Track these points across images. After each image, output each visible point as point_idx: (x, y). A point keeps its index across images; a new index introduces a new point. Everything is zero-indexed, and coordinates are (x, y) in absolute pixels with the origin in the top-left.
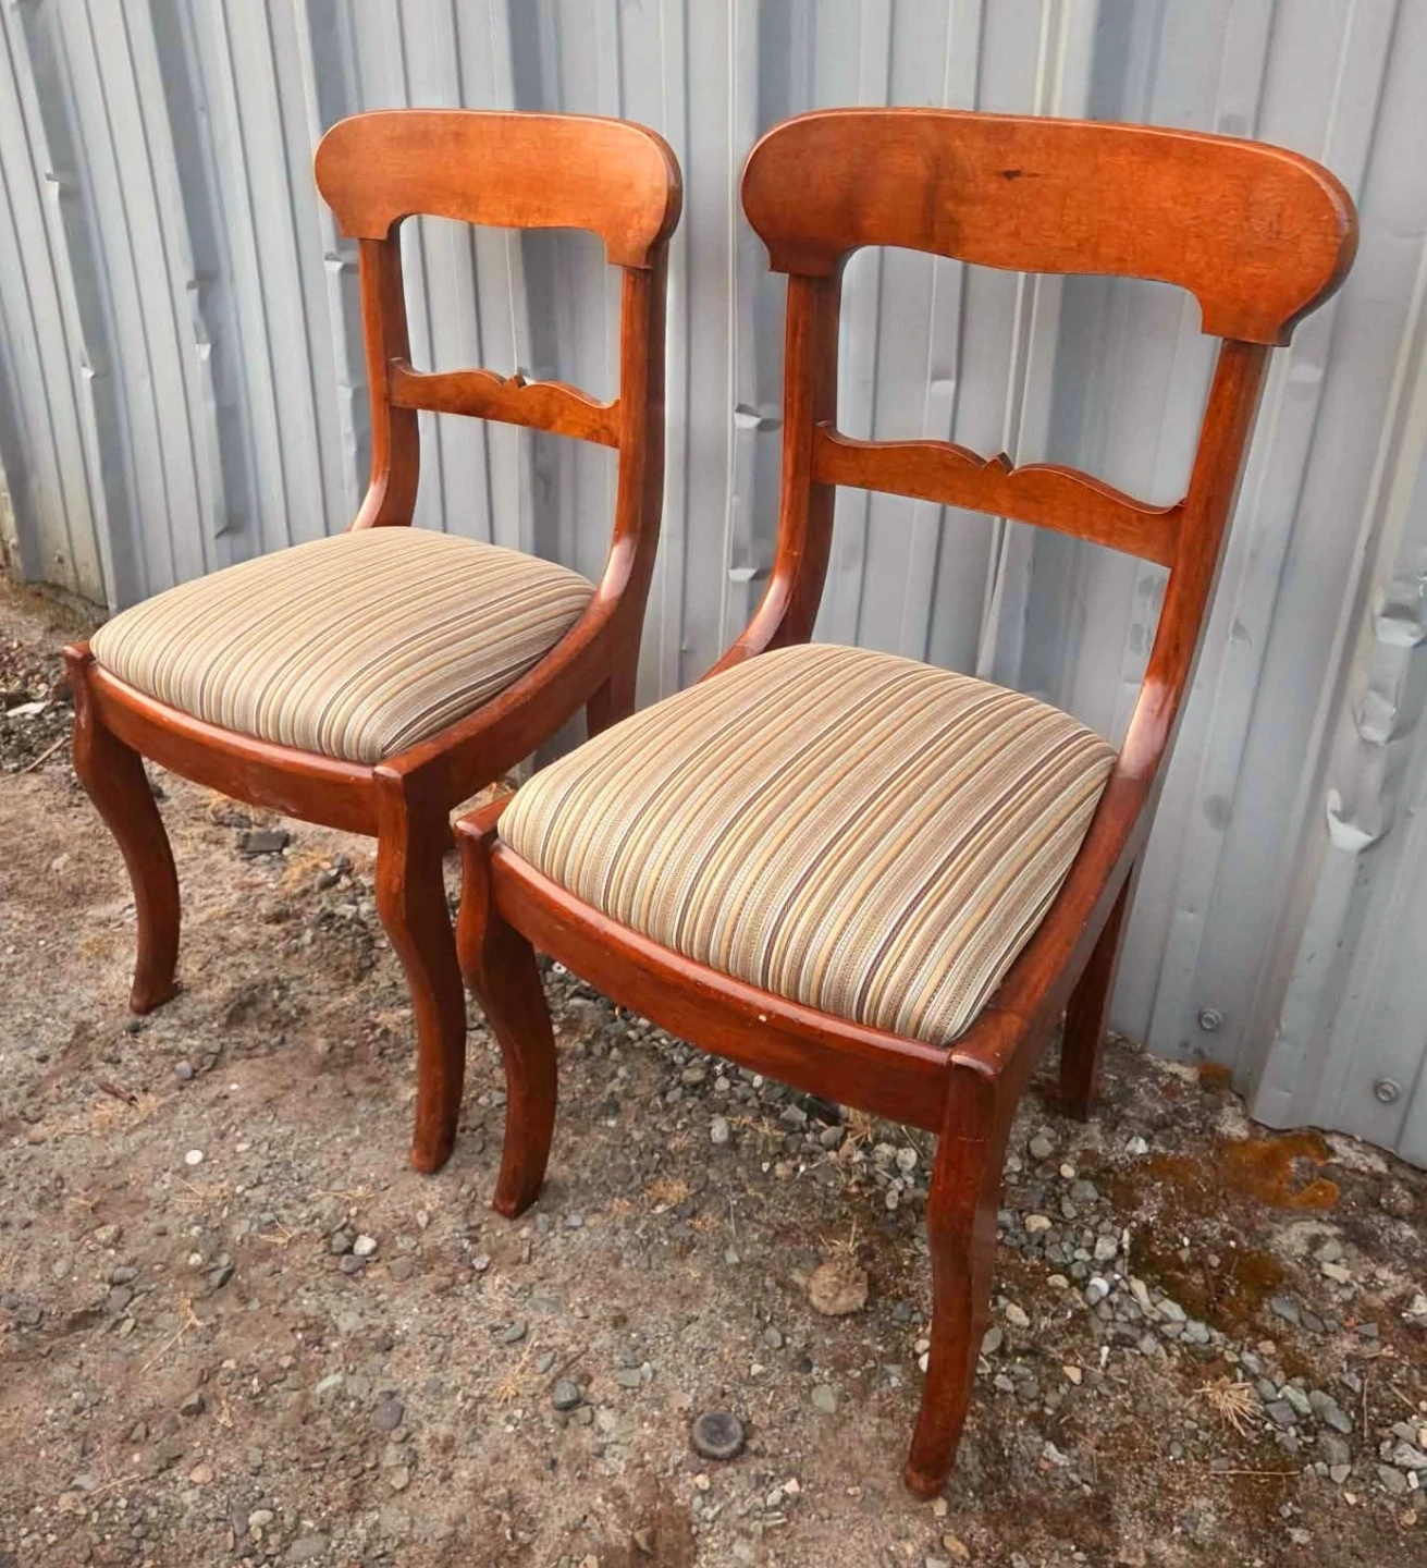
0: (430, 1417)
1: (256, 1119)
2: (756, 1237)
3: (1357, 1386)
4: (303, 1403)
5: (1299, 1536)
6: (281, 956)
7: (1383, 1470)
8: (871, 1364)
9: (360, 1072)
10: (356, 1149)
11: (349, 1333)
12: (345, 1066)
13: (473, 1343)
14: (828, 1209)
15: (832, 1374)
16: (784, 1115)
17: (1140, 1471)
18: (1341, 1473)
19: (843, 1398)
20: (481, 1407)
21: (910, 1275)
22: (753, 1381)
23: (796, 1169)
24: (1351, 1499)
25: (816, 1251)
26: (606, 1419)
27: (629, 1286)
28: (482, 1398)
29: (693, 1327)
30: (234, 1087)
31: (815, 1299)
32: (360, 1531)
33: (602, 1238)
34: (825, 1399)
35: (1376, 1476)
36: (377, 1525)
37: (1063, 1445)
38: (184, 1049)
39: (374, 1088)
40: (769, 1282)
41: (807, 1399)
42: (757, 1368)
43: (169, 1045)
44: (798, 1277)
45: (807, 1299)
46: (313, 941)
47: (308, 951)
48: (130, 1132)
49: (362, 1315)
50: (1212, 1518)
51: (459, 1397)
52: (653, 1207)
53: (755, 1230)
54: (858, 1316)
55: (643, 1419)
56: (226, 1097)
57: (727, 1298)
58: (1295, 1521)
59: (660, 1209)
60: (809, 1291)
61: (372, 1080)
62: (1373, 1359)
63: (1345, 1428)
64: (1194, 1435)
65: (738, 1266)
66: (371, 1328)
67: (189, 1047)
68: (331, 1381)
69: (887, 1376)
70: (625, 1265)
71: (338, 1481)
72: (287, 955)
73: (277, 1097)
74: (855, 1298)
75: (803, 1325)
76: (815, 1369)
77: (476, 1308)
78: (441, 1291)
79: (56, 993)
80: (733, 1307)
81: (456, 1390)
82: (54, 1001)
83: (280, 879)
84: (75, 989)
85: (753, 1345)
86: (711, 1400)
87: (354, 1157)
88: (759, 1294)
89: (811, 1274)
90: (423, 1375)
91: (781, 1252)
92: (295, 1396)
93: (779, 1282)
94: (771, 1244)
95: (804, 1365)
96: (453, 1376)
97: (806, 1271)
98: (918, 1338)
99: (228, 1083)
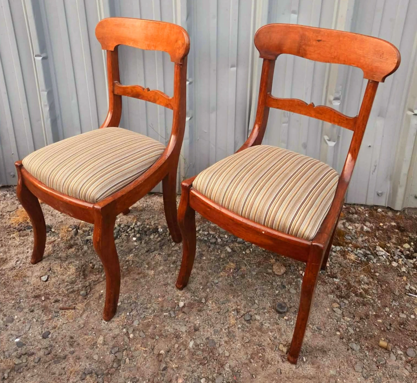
0: (221, 338)
2: (255, 267)
3: (367, 245)
4: (190, 352)
5: (377, 274)
6: (81, 255)
7: (380, 257)
8: (296, 280)
9: (134, 273)
10: (150, 291)
11: (186, 331)
12: (129, 273)
13: (216, 318)
14: (263, 255)
15: (291, 286)
16: (238, 241)
17: (350, 276)
18: (375, 261)
20: (230, 329)
21: (287, 261)
22: (277, 295)
23: (250, 250)
24: (379, 264)
25: (268, 264)
26: (258, 317)
27: (239, 289)
28: (228, 328)
29: (258, 291)
30: (102, 291)
31: (276, 273)
32: (227, 369)
33: (225, 282)
35: (379, 259)
36: (230, 366)
37: (336, 278)
38: (77, 289)
39: (141, 275)
40: (265, 274)
41: (290, 293)
42: (277, 292)
43: (71, 290)
44: (270, 271)
45: (274, 274)
46: (88, 248)
47: (89, 252)
48: (81, 316)
49: (185, 325)
50: (366, 277)
51: (224, 330)
52: (230, 271)
53: (253, 266)
54: (286, 273)
55: (264, 313)
56: (102, 295)
57: (259, 281)
58: (375, 272)
59: (231, 271)
60: (274, 272)
61: (139, 274)
62: (366, 240)
63: (370, 253)
64: (352, 266)
65: (257, 274)
66: (190, 327)
68: (191, 344)
69: (300, 281)
70: (234, 285)
71: (213, 363)
72: (83, 255)
74: (283, 270)
75: (278, 279)
76: (287, 286)
77: (211, 310)
78: (200, 311)
79: (16, 293)
80: (262, 283)
81: (221, 329)
82: (18, 295)
83: (59, 237)
84: (22, 289)
85: (272, 288)
86: (273, 302)
87: (151, 293)
88: (265, 278)
89: (272, 269)
90: (211, 330)
91: (262, 268)
92: (186, 351)
93: (267, 274)
94: (259, 267)
95: (284, 287)
96: (218, 327)
97: (270, 269)
98: (299, 271)
99: (99, 291)
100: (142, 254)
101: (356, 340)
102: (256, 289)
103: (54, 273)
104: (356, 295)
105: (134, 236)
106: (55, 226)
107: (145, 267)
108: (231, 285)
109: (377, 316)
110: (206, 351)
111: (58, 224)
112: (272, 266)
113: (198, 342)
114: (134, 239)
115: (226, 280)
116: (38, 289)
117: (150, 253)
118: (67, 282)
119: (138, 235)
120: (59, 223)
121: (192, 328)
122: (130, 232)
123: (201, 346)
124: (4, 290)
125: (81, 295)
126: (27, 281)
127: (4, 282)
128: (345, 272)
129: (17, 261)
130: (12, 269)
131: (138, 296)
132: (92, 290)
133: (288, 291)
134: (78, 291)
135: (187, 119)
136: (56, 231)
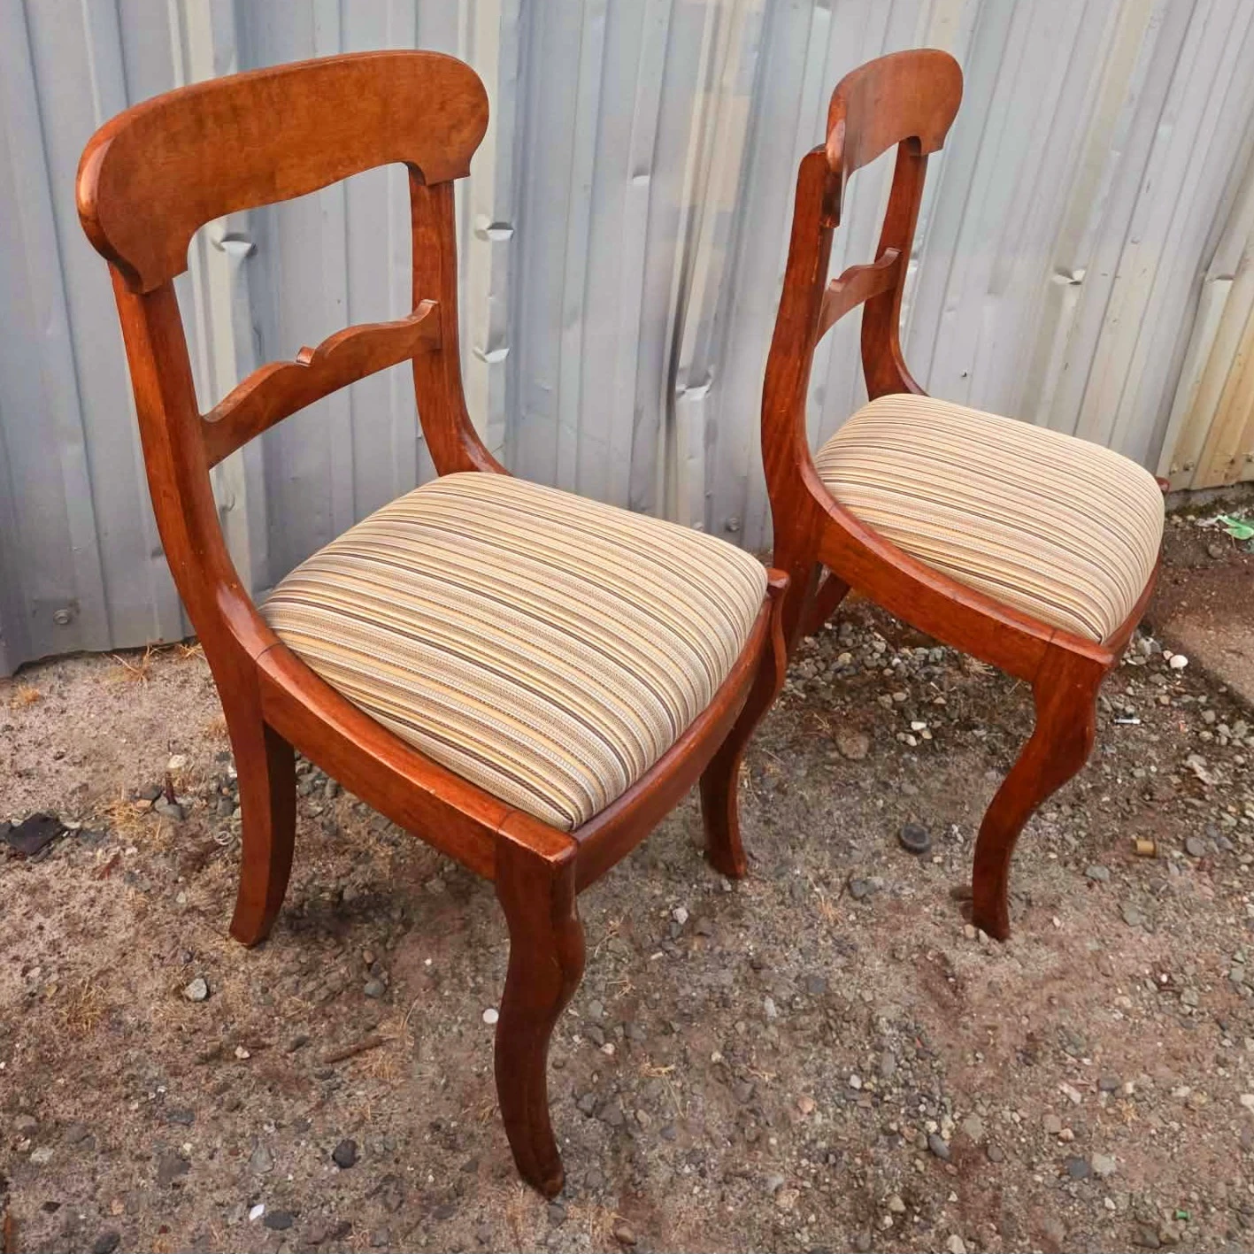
0: (826, 964)
1: (482, 959)
2: (794, 756)
4: (781, 1027)
8: (901, 761)
11: (736, 981)
13: (784, 919)
14: (791, 719)
15: (899, 778)
17: (999, 714)
19: (913, 783)
20: (836, 934)
22: (884, 810)
25: (820, 738)
26: (878, 881)
27: (792, 825)
28: (829, 932)
29: (836, 814)
30: (428, 962)
31: (850, 756)
32: (890, 1032)
34: (912, 790)
36: (889, 1021)
37: (976, 727)
38: (340, 983)
40: (828, 768)
41: (908, 796)
42: (880, 803)
43: (323, 993)
44: (834, 755)
45: (848, 760)
48: (416, 1053)
49: (725, 967)
51: (822, 942)
52: (743, 785)
53: (789, 754)
54: (871, 749)
55: (885, 865)
56: (436, 972)
57: (825, 790)
59: (746, 784)
60: (845, 756)
64: (989, 688)
65: (809, 773)
66: (739, 968)
67: (343, 978)
68: (771, 1007)
69: (910, 760)
70: (775, 819)
71: (849, 1030)
73: (471, 936)
74: (863, 744)
75: (862, 771)
76: (891, 782)
77: (761, 903)
78: (736, 915)
79: (118, 1073)
80: (833, 791)
81: (816, 942)
82: (132, 1077)
83: (124, 842)
84: (133, 1054)
85: (865, 796)
86: (888, 832)
88: (832, 776)
89: (838, 749)
90: (793, 953)
91: (811, 752)
92: (772, 1029)
93: (832, 764)
94: (802, 753)
95: (886, 785)
96: (804, 939)
97: (832, 750)
98: (894, 735)
99: (419, 965)
101: (1089, 858)
102: (830, 813)
103: (215, 962)
106: (67, 810)
108: (769, 822)
109: (1097, 791)
110: (813, 1009)
111: (75, 799)
112: (834, 741)
113: (785, 995)
116: (195, 1031)
118: (287, 973)
120: (73, 793)
121: (744, 968)
123: (797, 1003)
124: (61, 1081)
125: (370, 996)
126: (130, 1019)
127: (41, 1058)
128: (984, 708)
129: (25, 971)
130: (30, 1005)
132: (394, 970)
133: (902, 793)
134: (351, 989)
135: (500, 355)
136: (88, 825)
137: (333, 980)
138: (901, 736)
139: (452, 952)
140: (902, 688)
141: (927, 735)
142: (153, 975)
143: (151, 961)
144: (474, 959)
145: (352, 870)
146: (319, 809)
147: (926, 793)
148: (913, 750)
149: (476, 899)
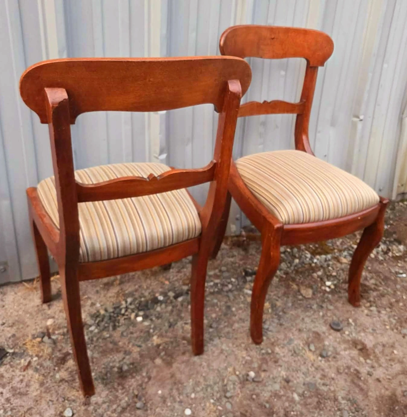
0: (314, 377)
1: (181, 389)
2: (286, 298)
4: (301, 405)
8: (325, 297)
9: (178, 356)
10: (213, 366)
11: (281, 388)
12: (172, 358)
13: (295, 361)
14: (282, 285)
15: (325, 304)
19: (331, 305)
20: (315, 365)
22: (323, 316)
25: (295, 291)
28: (312, 365)
30: (160, 392)
31: (307, 297)
32: (343, 402)
33: (274, 325)
34: (331, 307)
36: (342, 398)
40: (299, 302)
41: (330, 310)
42: (321, 313)
43: (119, 409)
44: (301, 297)
49: (275, 382)
51: (310, 369)
53: (284, 298)
54: (314, 294)
55: (328, 337)
56: (164, 396)
57: (300, 310)
59: (270, 310)
60: (304, 297)
65: (293, 305)
66: (281, 382)
67: (127, 402)
68: (296, 397)
69: (328, 296)
70: (284, 323)
71: (328, 403)
73: (175, 380)
74: (310, 292)
75: (312, 302)
76: (323, 305)
77: (284, 356)
78: (276, 362)
80: (303, 311)
81: (308, 369)
83: (32, 355)
85: (315, 311)
86: (326, 324)
87: (215, 368)
88: (301, 305)
89: (301, 295)
90: (300, 375)
91: (292, 297)
92: (298, 406)
93: (300, 300)
94: (289, 297)
95: (322, 307)
96: (303, 368)
97: (299, 295)
98: (321, 288)
99: (156, 394)
100: (166, 332)
101: (401, 327)
102: (303, 319)
103: (74, 401)
104: (374, 291)
105: (137, 316)
106: (8, 345)
107: (184, 344)
108: (281, 325)
109: (398, 301)
110: (312, 396)
111: (10, 341)
112: (299, 292)
113: (300, 391)
114: (140, 319)
115: (273, 321)
117: (174, 328)
118: (104, 402)
119: (141, 313)
120: (10, 338)
121: (283, 382)
122: (127, 313)
123: (306, 394)
125: (138, 409)
131: (204, 377)
132: (147, 396)
133: (328, 310)
134: (131, 406)
135: (164, 156)
136: (17, 350)
137: (123, 403)
138: (323, 288)
139: (169, 387)
140: (319, 270)
141: (333, 287)
142: (50, 409)
143: (48, 403)
144: (178, 389)
145: (124, 358)
146: (108, 336)
147: (336, 308)
148: (329, 293)
149: (175, 365)
